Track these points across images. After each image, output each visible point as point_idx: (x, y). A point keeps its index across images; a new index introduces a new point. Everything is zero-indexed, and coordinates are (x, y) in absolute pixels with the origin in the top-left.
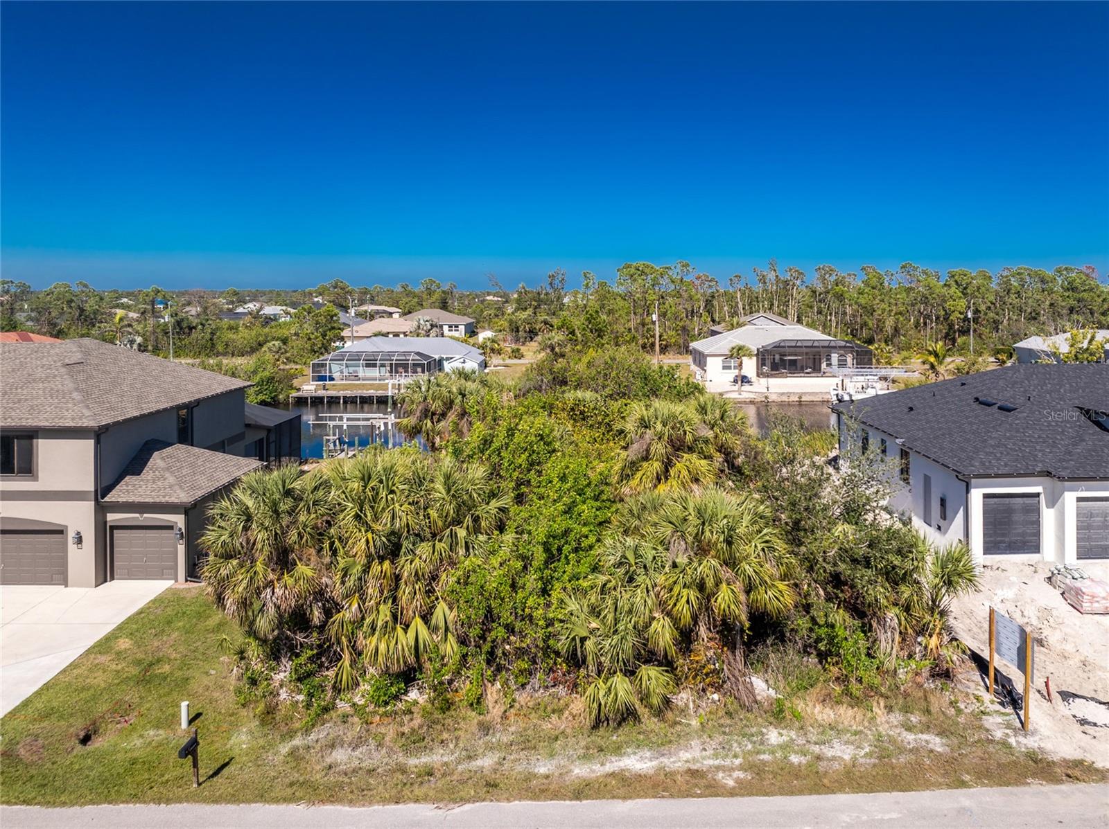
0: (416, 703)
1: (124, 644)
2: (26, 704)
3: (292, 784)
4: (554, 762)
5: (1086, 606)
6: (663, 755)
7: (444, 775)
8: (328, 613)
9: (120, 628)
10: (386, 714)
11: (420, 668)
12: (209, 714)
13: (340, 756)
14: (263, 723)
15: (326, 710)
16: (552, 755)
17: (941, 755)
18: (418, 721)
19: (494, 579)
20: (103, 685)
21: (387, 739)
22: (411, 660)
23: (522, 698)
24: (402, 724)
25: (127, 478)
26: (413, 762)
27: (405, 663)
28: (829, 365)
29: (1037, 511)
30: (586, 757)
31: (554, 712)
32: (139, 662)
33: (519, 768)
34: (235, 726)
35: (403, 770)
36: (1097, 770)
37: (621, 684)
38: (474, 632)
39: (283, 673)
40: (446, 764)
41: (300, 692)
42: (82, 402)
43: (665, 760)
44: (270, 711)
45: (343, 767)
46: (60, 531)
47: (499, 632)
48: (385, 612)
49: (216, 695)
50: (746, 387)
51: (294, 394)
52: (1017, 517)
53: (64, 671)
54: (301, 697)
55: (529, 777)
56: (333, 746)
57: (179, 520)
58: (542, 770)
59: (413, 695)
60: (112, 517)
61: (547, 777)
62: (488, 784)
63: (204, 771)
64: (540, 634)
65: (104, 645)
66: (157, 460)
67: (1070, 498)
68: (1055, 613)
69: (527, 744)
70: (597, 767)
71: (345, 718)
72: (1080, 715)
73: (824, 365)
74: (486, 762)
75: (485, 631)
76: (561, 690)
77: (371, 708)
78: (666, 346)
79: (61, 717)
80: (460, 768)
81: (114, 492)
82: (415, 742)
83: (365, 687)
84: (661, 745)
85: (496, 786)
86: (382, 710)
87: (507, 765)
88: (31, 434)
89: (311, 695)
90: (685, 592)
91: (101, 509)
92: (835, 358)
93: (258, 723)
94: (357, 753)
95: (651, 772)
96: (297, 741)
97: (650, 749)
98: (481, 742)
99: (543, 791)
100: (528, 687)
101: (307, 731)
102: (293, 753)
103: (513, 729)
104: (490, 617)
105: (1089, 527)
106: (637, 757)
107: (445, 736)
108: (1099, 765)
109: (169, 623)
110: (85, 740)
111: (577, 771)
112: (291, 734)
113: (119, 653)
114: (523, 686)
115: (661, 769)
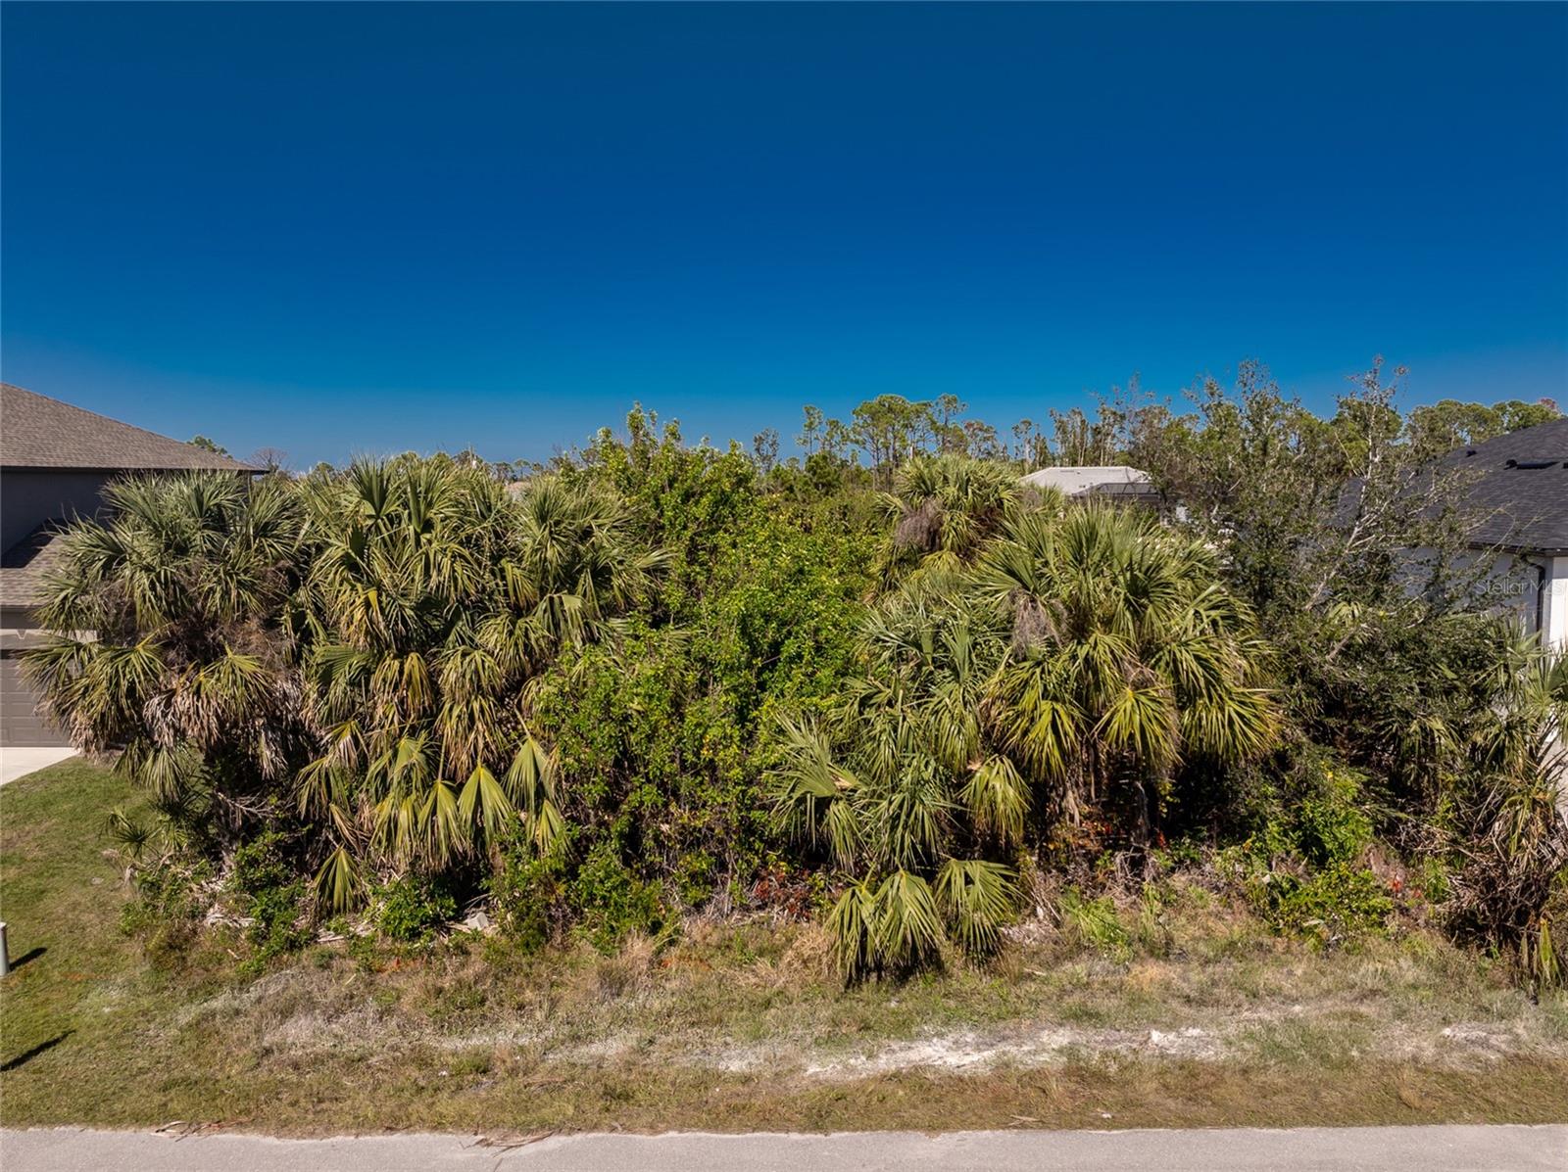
0: (476, 936)
4: (762, 1050)
6: (1004, 1039)
7: (513, 1072)
8: (295, 758)
10: (411, 955)
11: (485, 865)
12: (60, 951)
13: (299, 1032)
14: (159, 965)
15: (293, 945)
16: (757, 1037)
18: (475, 968)
21: (406, 1000)
22: (465, 848)
23: (695, 928)
24: (441, 973)
26: (452, 1044)
27: (452, 850)
30: (832, 1041)
31: (761, 953)
33: (683, 1062)
34: (101, 974)
35: (422, 1060)
37: (908, 893)
38: (593, 791)
40: (522, 1051)
41: (247, 911)
43: (1011, 1049)
44: (177, 945)
45: (296, 1053)
47: (647, 795)
48: (411, 751)
54: (248, 922)
55: (706, 1079)
56: (288, 1012)
58: (736, 1066)
59: (475, 922)
61: (746, 1080)
62: (610, 1094)
69: (702, 1014)
70: (859, 1062)
71: (326, 962)
74: (614, 1048)
76: (777, 915)
77: (384, 944)
80: (554, 1060)
82: (463, 1007)
84: (995, 1020)
85: (627, 1097)
86: (404, 947)
87: (657, 1054)
89: (268, 918)
90: (1048, 705)
93: (148, 967)
94: (335, 1026)
95: (985, 1072)
96: (218, 1002)
97: (974, 1027)
98: (603, 1009)
99: (735, 1110)
100: (709, 909)
101: (244, 983)
102: (199, 1025)
103: (673, 985)
104: (626, 762)
106: (948, 1041)
107: (529, 995)
111: (813, 1069)
112: (211, 988)
114: (698, 906)
115: (1003, 1066)
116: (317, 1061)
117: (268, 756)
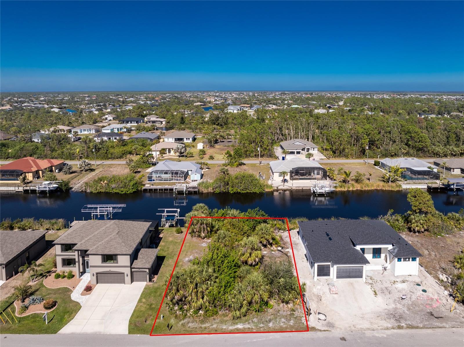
0: (201, 314)
1: (144, 300)
2: (133, 315)
3: (184, 330)
5: (331, 292)
7: (208, 329)
8: (185, 298)
9: (141, 296)
10: (196, 316)
11: (202, 307)
12: (165, 317)
13: (190, 325)
14: (176, 318)
15: (186, 315)
16: (226, 325)
17: (291, 325)
18: (202, 318)
19: (215, 292)
20: (144, 310)
21: (198, 321)
22: (200, 307)
23: (220, 313)
24: (199, 318)
25: (135, 261)
26: (203, 326)
28: (314, 174)
29: (330, 268)
30: (231, 325)
31: (226, 316)
32: (148, 305)
33: (220, 327)
34: (171, 318)
35: (201, 327)
36: (316, 329)
37: (238, 313)
38: (212, 302)
39: (176, 308)
40: (208, 326)
41: (180, 312)
42: (125, 246)
43: (244, 326)
44: (176, 316)
45: (191, 327)
46: (123, 273)
47: (216, 302)
48: (196, 298)
49: (165, 312)
50: (286, 184)
51: (144, 188)
52: (326, 269)
53: (136, 307)
54: (181, 313)
55: (222, 329)
56: (189, 323)
57: (147, 270)
58: (224, 328)
59: (201, 312)
60: (133, 270)
61: (225, 329)
63: (170, 328)
64: (224, 302)
65: (140, 301)
66: (140, 256)
67: (335, 267)
68: (326, 293)
69: (222, 322)
70: (233, 327)
71: (189, 317)
72: (319, 318)
73: (312, 174)
74: (215, 326)
75: (214, 301)
76: (227, 311)
77: (193, 315)
78: (263, 155)
79: (140, 318)
80: (211, 327)
81: (133, 265)
82: (202, 322)
83: (192, 311)
84: (244, 323)
86: (196, 315)
87: (218, 326)
88: (116, 255)
89: (183, 312)
90: (249, 296)
91: (131, 268)
92: (316, 172)
93: (174, 318)
94: (193, 324)
95: (242, 328)
96: (182, 322)
97: (242, 323)
98: (214, 322)
99: (224, 332)
101: (184, 320)
102: (182, 324)
103: (219, 319)
104: (215, 299)
105: (340, 272)
106: (240, 325)
107: (208, 321)
108: (316, 328)
109: (150, 294)
110: (146, 322)
111: (230, 328)
112: (181, 320)
113: (144, 302)
114: (220, 311)
115: (244, 328)
116: (194, 328)
117: (184, 299)
